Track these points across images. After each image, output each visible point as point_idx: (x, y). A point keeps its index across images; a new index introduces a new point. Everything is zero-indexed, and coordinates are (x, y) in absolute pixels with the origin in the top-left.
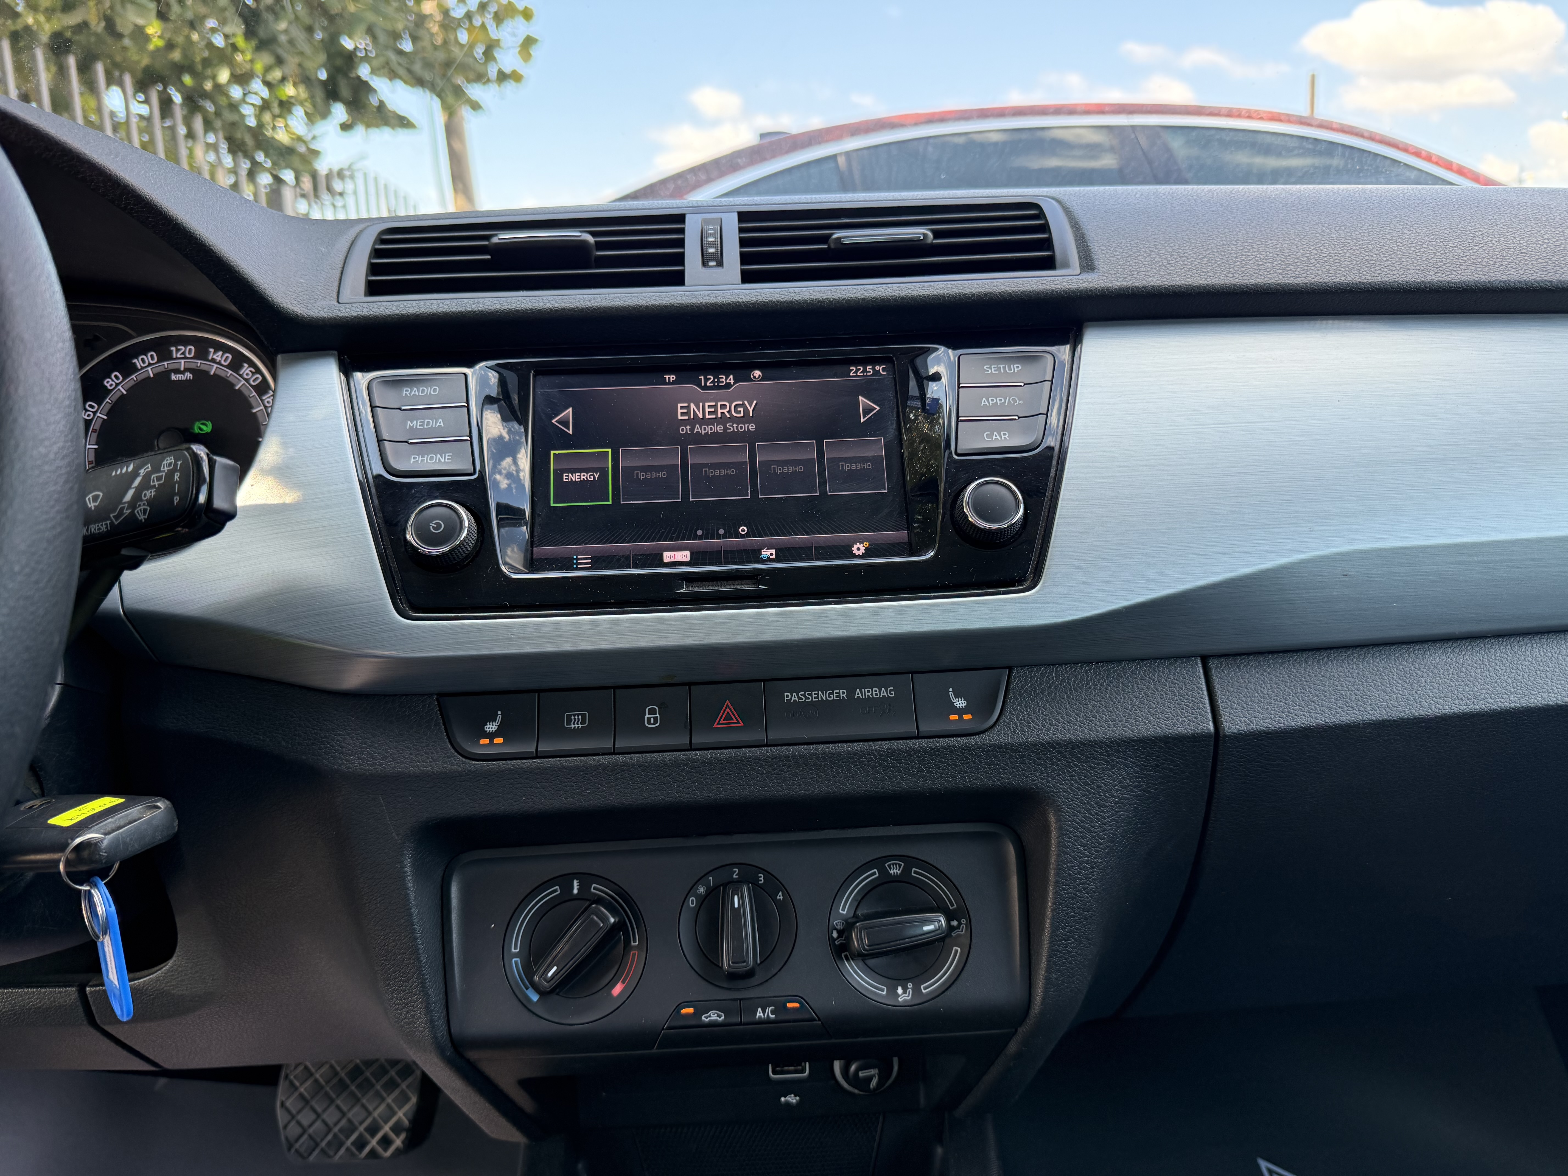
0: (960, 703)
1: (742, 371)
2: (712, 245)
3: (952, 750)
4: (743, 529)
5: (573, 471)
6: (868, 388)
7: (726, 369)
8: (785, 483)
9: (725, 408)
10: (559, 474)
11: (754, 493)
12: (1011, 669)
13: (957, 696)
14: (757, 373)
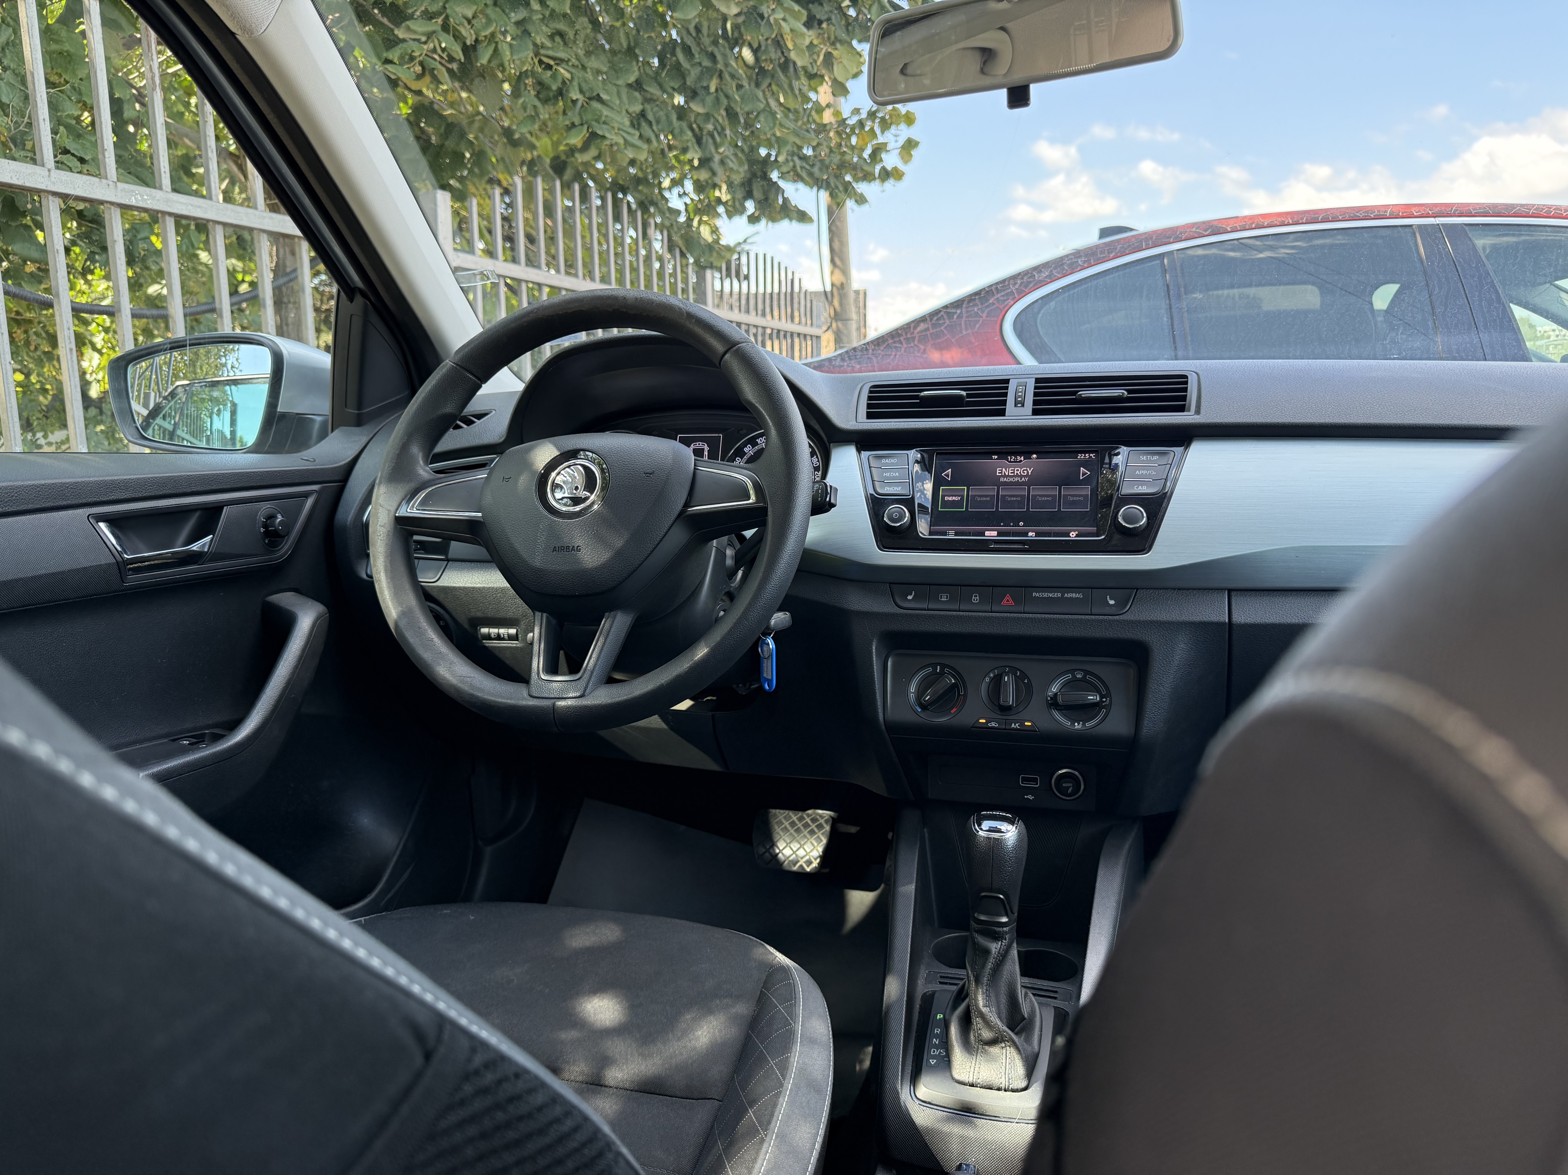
0: (1112, 602)
1: (1027, 455)
2: (1020, 397)
3: (1105, 621)
4: (1021, 523)
5: (949, 496)
6: (1085, 463)
7: (1020, 453)
8: (1043, 504)
9: (1019, 471)
10: (943, 497)
11: (1028, 508)
12: (1137, 589)
13: (1111, 599)
14: (1035, 456)
